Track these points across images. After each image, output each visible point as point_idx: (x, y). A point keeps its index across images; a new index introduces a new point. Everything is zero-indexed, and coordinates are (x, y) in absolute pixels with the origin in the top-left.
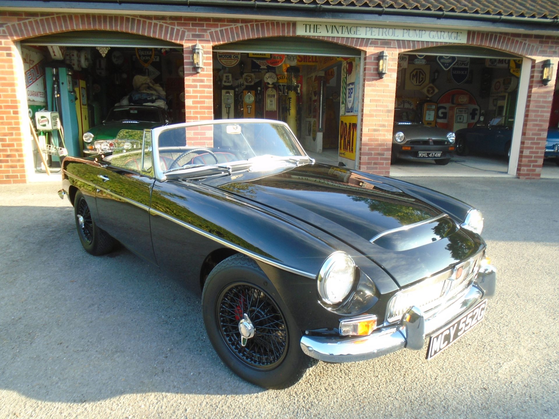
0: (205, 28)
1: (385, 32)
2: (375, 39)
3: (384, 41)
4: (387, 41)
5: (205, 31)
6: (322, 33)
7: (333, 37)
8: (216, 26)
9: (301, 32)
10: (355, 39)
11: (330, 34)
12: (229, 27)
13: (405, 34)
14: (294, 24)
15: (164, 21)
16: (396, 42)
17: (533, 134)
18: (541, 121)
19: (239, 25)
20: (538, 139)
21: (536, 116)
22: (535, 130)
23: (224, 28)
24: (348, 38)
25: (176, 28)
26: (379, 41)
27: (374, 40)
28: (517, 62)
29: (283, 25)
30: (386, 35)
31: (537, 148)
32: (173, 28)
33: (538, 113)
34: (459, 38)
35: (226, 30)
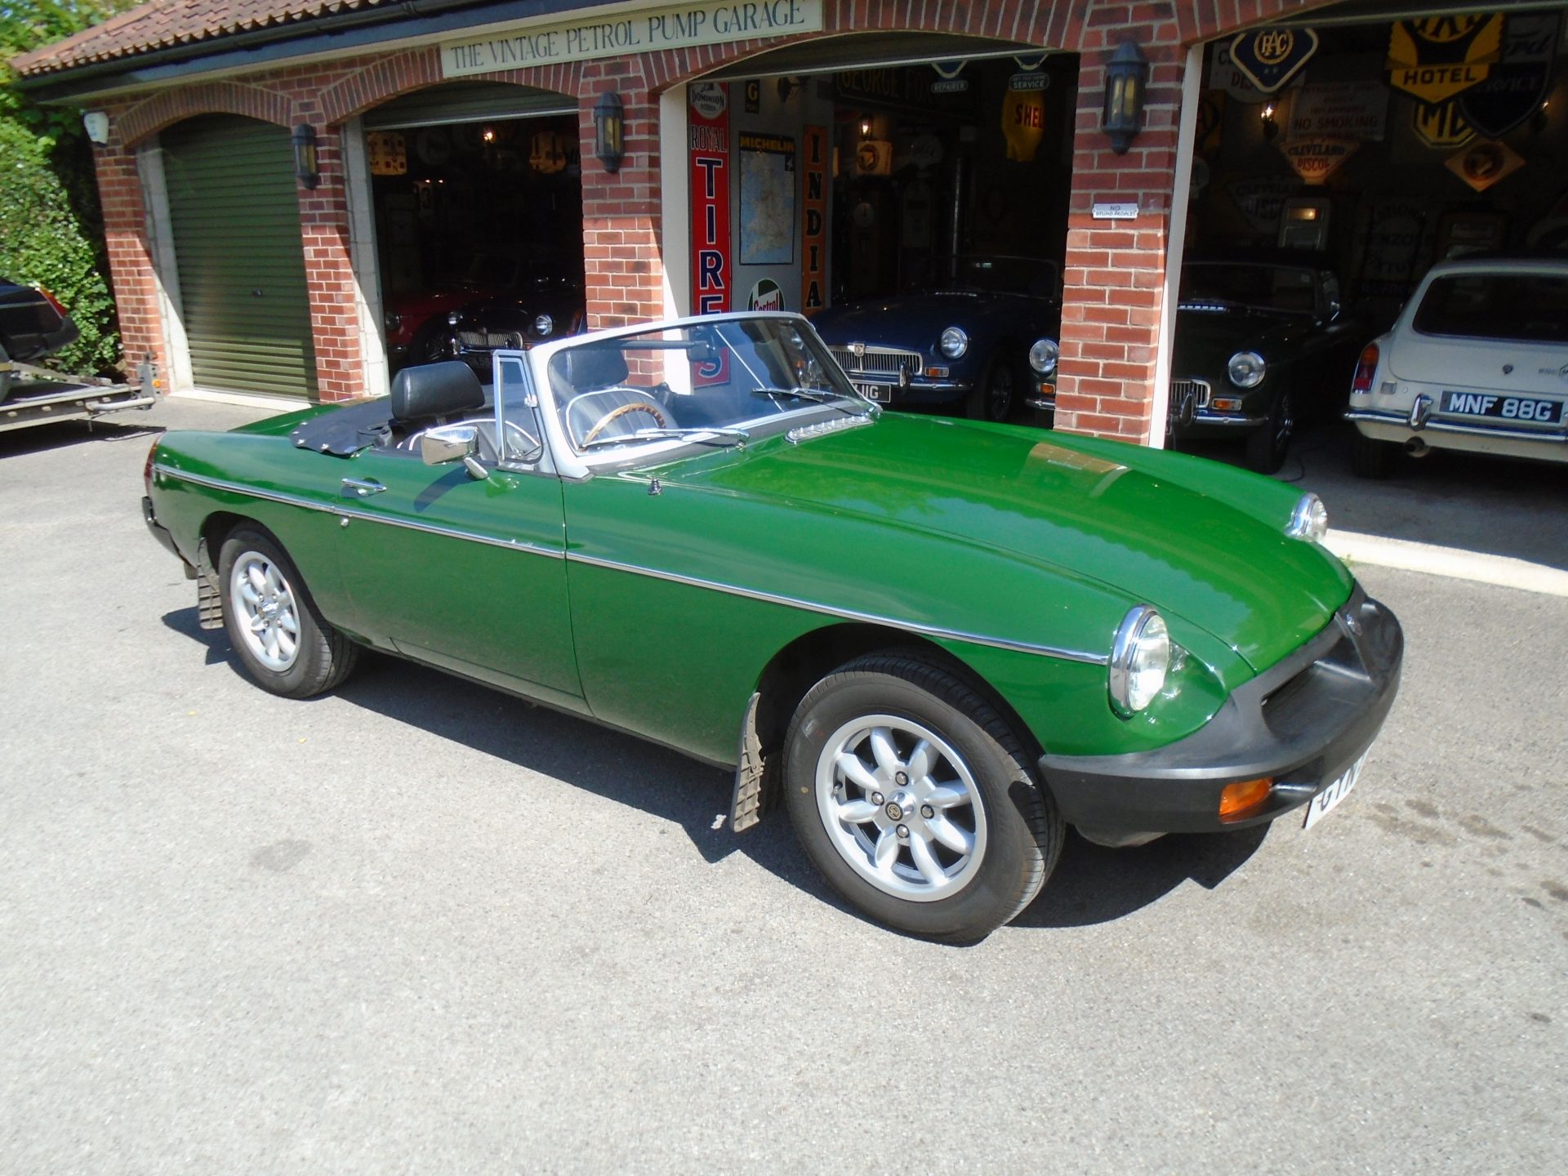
0: (314, 87)
1: (609, 37)
2: (594, 60)
3: (612, 62)
4: (618, 60)
5: (313, 93)
6: (487, 63)
7: (510, 71)
8: (325, 80)
9: (452, 68)
10: (553, 68)
11: (499, 66)
12: (343, 80)
13: (654, 32)
14: (435, 52)
15: (263, 83)
16: (640, 61)
17: (1089, 350)
18: (1116, 297)
19: (358, 70)
20: (1109, 370)
21: (1094, 278)
22: (1096, 332)
23: (338, 83)
24: (538, 68)
25: (280, 93)
26: (602, 64)
27: (590, 64)
28: (1427, 35)
29: (422, 55)
30: (612, 46)
31: (1107, 407)
32: (275, 96)
33: (1106, 265)
34: (797, 17)
35: (342, 85)
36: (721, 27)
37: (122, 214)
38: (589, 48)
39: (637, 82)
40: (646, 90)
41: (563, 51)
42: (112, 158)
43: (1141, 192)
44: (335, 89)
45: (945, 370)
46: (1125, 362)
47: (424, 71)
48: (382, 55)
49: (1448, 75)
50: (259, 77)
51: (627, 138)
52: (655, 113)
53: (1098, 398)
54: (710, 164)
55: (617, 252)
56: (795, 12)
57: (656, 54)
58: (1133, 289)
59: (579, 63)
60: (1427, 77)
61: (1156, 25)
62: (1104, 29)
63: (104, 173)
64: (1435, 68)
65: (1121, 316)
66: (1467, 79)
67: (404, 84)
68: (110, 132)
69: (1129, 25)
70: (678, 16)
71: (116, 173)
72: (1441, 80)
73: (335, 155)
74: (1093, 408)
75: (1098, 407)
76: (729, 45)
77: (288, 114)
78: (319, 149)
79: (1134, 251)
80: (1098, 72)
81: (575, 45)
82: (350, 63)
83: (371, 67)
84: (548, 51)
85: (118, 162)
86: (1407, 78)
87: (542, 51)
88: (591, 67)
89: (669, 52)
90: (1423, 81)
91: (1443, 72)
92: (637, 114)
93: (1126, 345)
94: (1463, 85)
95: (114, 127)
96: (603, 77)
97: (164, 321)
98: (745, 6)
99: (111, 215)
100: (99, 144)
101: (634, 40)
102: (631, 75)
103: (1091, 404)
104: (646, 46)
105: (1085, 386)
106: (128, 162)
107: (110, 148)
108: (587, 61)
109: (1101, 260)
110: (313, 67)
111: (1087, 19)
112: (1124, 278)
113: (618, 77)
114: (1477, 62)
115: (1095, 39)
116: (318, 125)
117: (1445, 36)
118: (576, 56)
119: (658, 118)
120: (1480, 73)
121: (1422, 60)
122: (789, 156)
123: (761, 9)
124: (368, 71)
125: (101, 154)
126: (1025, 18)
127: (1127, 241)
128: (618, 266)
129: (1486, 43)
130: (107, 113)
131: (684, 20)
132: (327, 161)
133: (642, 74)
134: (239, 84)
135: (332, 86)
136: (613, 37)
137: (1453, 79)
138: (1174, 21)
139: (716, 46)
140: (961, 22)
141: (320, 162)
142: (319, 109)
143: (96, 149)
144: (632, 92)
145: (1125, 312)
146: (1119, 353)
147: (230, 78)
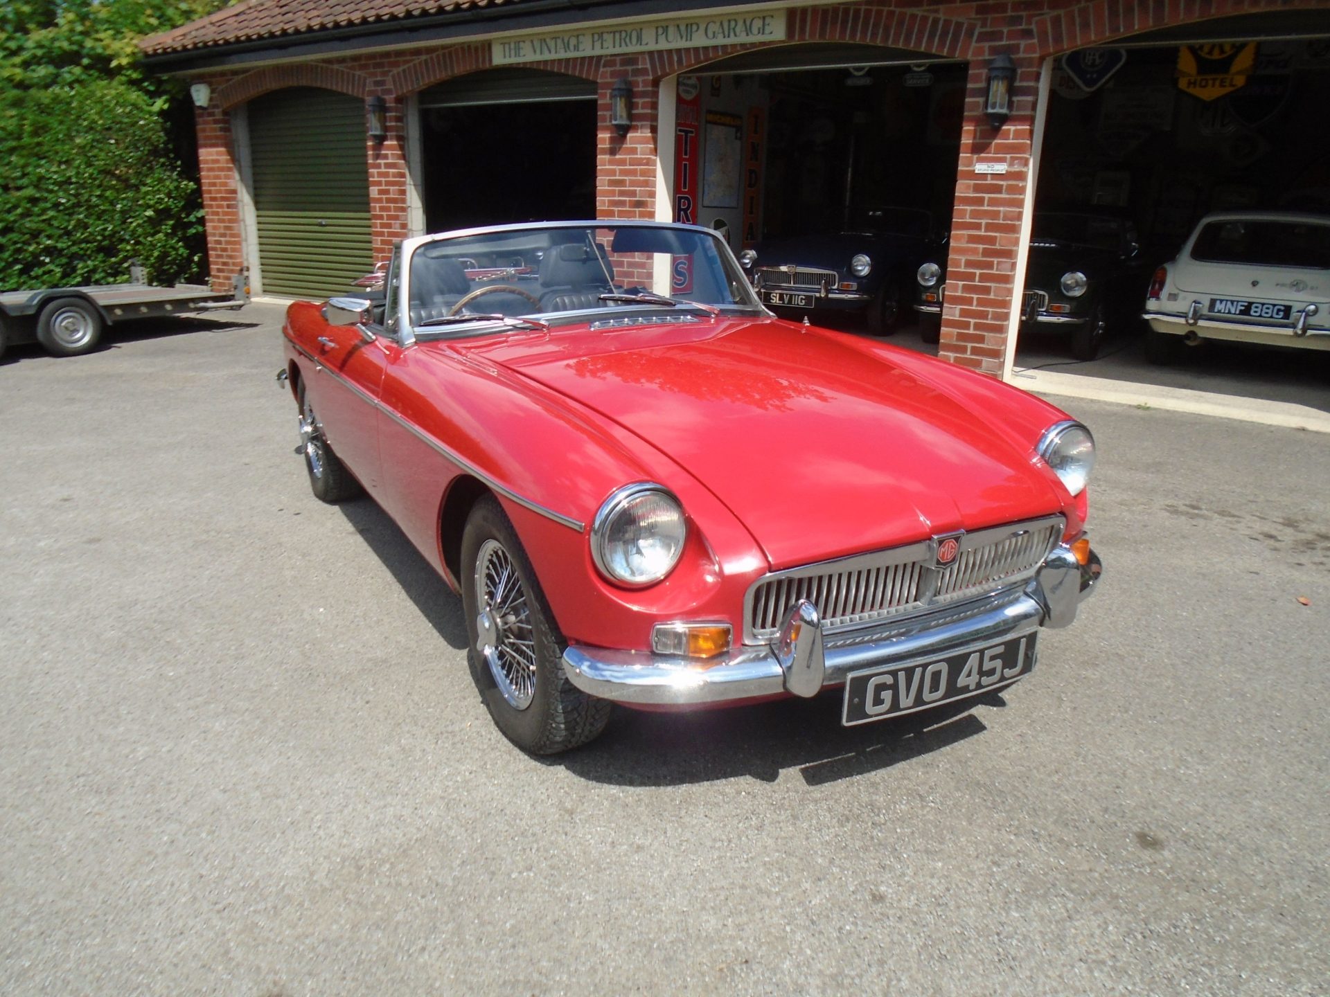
0: (386, 69)
1: (624, 39)
2: (612, 55)
3: (626, 57)
4: (631, 56)
5: (385, 74)
6: (528, 55)
7: (546, 62)
8: (396, 64)
9: (499, 58)
10: (579, 60)
11: (538, 57)
12: (411, 64)
13: (660, 38)
14: (487, 46)
15: (345, 65)
16: (647, 57)
17: (969, 264)
18: (990, 227)
19: (424, 57)
20: (983, 278)
21: (975, 214)
22: (975, 251)
23: (406, 67)
24: (568, 60)
25: (358, 73)
26: (618, 59)
27: (609, 58)
28: (1203, 54)
29: (476, 49)
30: (627, 46)
31: (981, 302)
32: (354, 75)
33: (982, 205)
34: (767, 30)
35: (409, 68)
36: (710, 35)
37: (217, 161)
38: (610, 48)
39: (644, 72)
40: (651, 78)
41: (588, 49)
42: (211, 118)
43: (1008, 156)
44: (404, 71)
45: (854, 286)
46: (994, 272)
47: (477, 61)
48: (444, 47)
49: (1218, 83)
50: (342, 60)
51: (634, 112)
52: (655, 94)
53: (975, 296)
54: (687, 132)
55: (622, 193)
56: (766, 27)
57: (660, 52)
58: (1001, 222)
59: (599, 58)
60: (1204, 83)
61: (1023, 43)
62: (986, 45)
63: (204, 130)
64: (1208, 77)
65: (992, 240)
66: (1232, 85)
67: (459, 69)
68: (211, 99)
69: (1004, 43)
70: (678, 26)
71: (215, 130)
72: (1213, 86)
73: (399, 119)
74: (971, 304)
75: (975, 302)
76: (715, 48)
77: (364, 89)
78: (388, 114)
79: (1004, 196)
80: (981, 74)
81: (598, 45)
82: (417, 52)
83: (434, 55)
84: (576, 48)
85: (216, 122)
86: (1190, 83)
87: (572, 47)
88: (610, 60)
89: (670, 52)
90: (1201, 86)
91: (1214, 80)
92: (643, 94)
93: (996, 260)
94: (1228, 89)
95: (214, 95)
96: (618, 68)
97: (244, 244)
98: (729, 21)
99: (206, 162)
100: (201, 107)
101: (644, 42)
102: (640, 67)
103: (969, 301)
104: (652, 47)
105: (966, 289)
106: (225, 122)
107: (210, 111)
108: (606, 56)
109: (980, 201)
110: (387, 55)
111: (975, 38)
112: (995, 215)
113: (629, 68)
114: (1239, 73)
115: (980, 51)
116: (387, 97)
117: (1216, 55)
118: (598, 52)
119: (657, 97)
120: (1240, 81)
121: (1200, 72)
122: (738, 129)
123: (740, 23)
124: (432, 58)
125: (201, 115)
126: (931, 37)
127: (998, 189)
128: (622, 203)
129: (1244, 61)
130: (210, 84)
131: (683, 28)
132: (393, 124)
133: (648, 66)
134: (324, 65)
135: (401, 69)
136: (628, 40)
137: (1222, 85)
138: (1035, 41)
139: (706, 49)
140: (886, 38)
141: (388, 124)
142: (390, 86)
143: (198, 112)
144: (640, 79)
145: (996, 237)
146: (989, 265)
147: (317, 61)
